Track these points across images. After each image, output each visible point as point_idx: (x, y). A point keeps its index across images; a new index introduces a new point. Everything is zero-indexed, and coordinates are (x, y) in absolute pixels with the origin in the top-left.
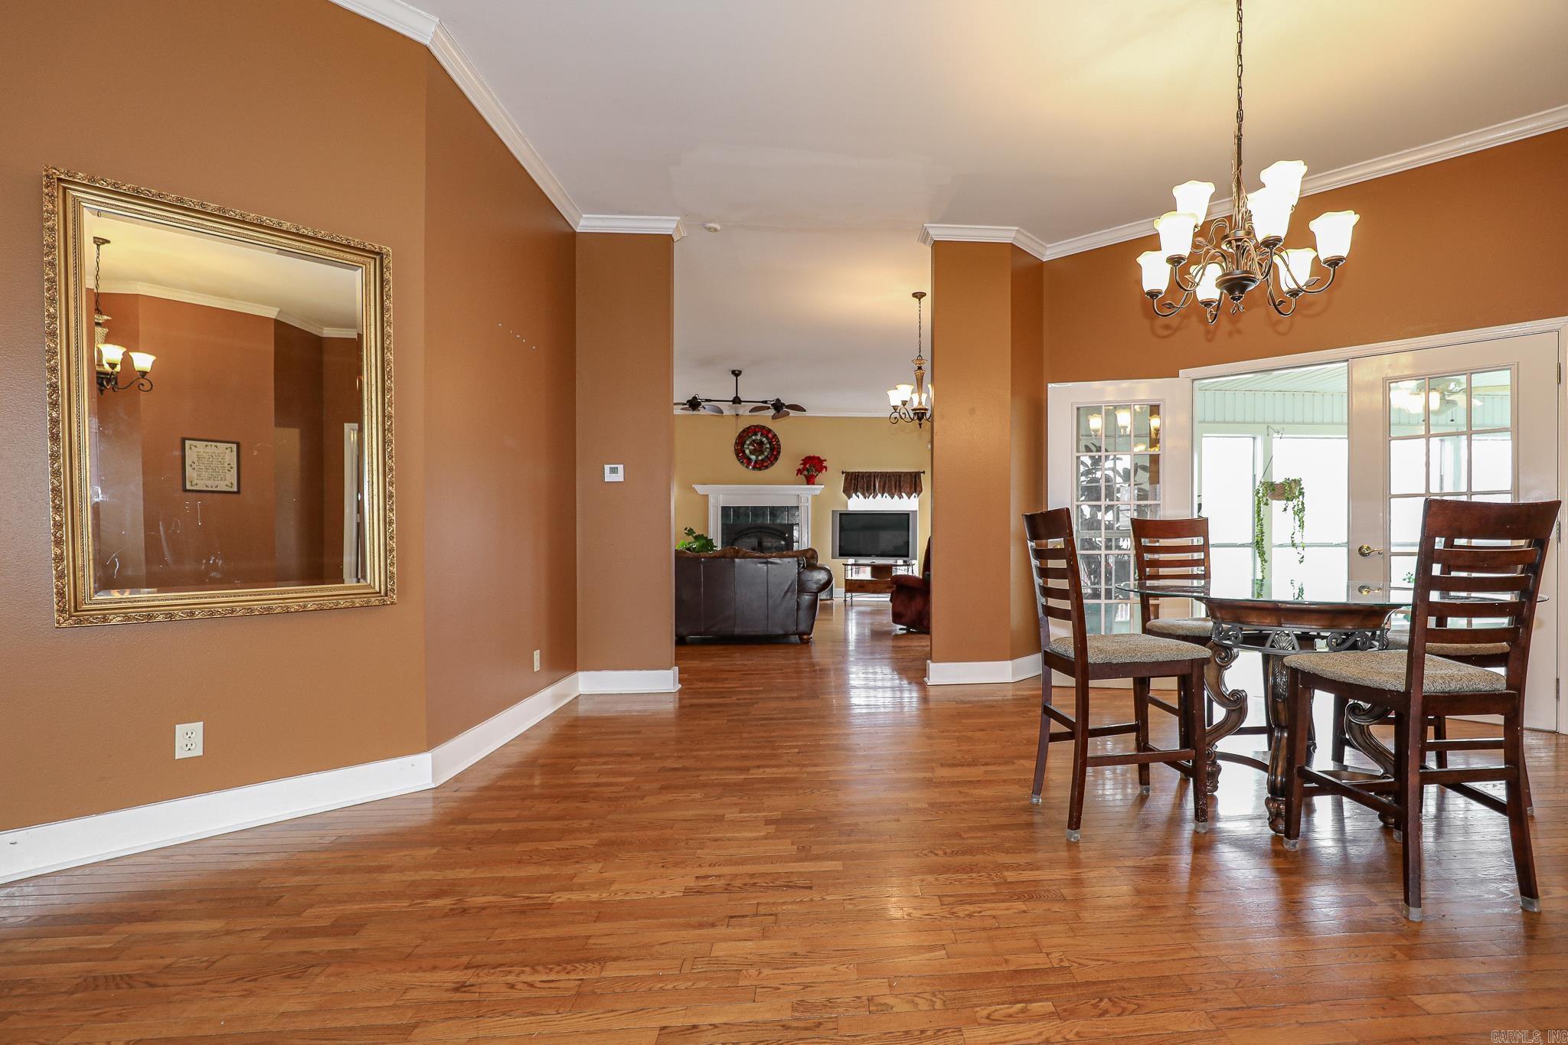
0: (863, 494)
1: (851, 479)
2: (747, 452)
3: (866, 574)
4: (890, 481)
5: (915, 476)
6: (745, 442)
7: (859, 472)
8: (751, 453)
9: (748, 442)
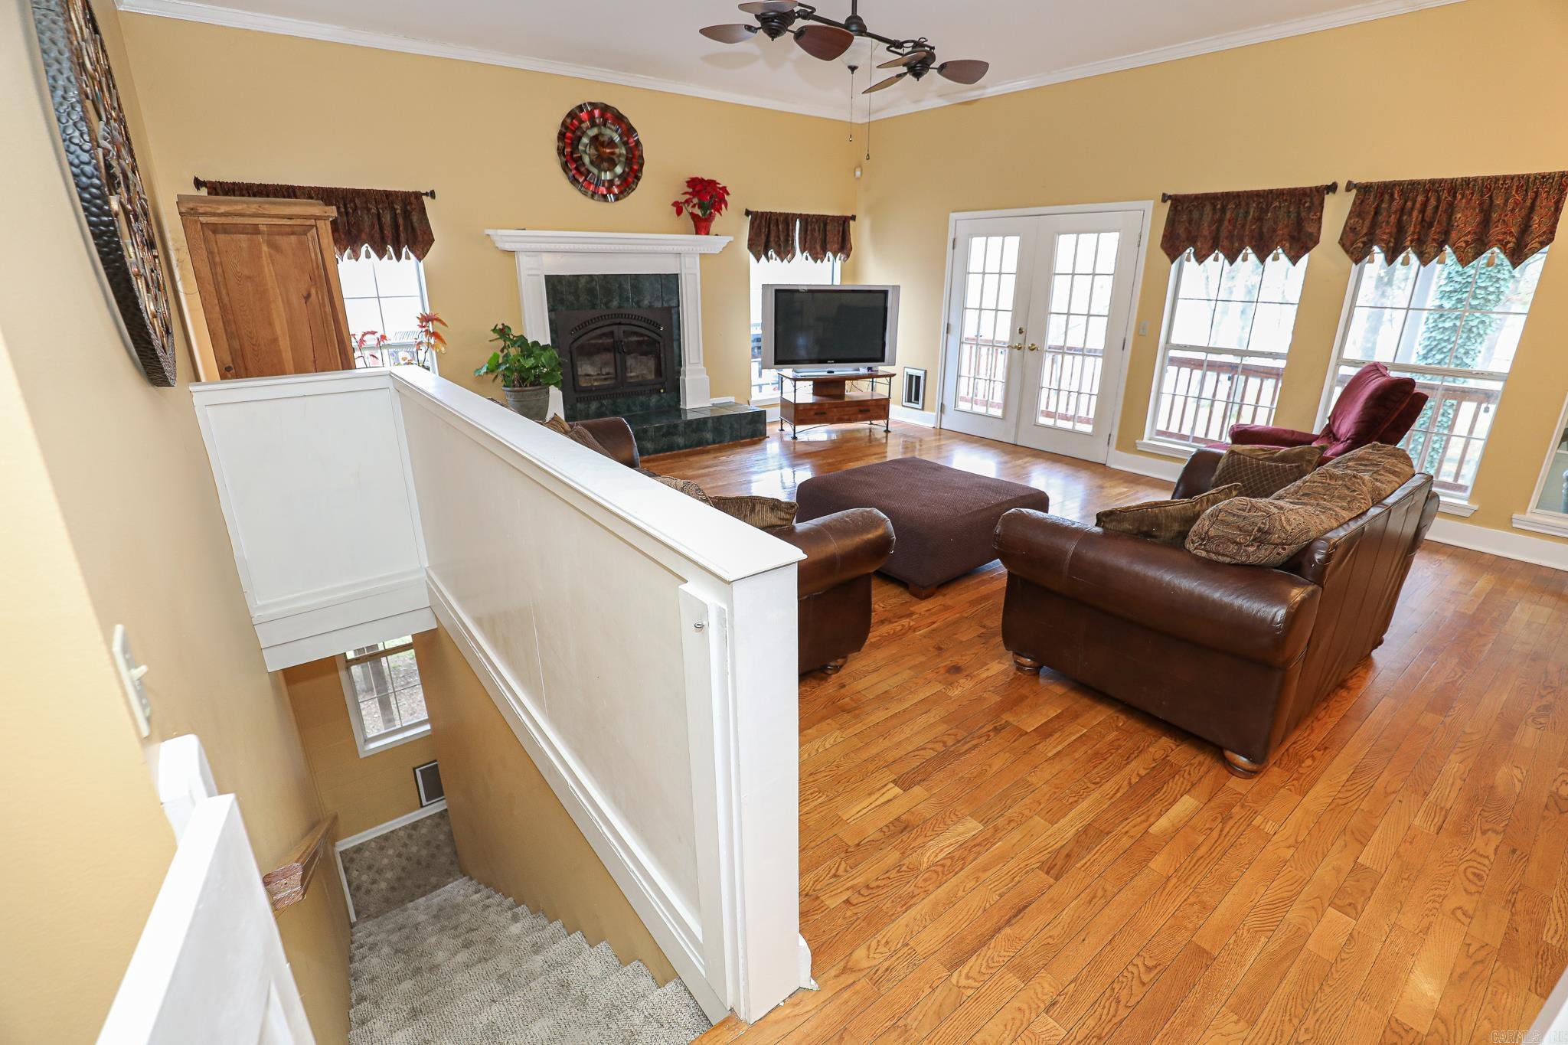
0: (778, 254)
1: (759, 226)
2: (587, 160)
3: (805, 394)
4: (813, 230)
5: (844, 222)
6: (580, 138)
7: (771, 213)
8: (592, 162)
9: (585, 140)
